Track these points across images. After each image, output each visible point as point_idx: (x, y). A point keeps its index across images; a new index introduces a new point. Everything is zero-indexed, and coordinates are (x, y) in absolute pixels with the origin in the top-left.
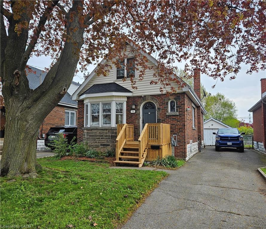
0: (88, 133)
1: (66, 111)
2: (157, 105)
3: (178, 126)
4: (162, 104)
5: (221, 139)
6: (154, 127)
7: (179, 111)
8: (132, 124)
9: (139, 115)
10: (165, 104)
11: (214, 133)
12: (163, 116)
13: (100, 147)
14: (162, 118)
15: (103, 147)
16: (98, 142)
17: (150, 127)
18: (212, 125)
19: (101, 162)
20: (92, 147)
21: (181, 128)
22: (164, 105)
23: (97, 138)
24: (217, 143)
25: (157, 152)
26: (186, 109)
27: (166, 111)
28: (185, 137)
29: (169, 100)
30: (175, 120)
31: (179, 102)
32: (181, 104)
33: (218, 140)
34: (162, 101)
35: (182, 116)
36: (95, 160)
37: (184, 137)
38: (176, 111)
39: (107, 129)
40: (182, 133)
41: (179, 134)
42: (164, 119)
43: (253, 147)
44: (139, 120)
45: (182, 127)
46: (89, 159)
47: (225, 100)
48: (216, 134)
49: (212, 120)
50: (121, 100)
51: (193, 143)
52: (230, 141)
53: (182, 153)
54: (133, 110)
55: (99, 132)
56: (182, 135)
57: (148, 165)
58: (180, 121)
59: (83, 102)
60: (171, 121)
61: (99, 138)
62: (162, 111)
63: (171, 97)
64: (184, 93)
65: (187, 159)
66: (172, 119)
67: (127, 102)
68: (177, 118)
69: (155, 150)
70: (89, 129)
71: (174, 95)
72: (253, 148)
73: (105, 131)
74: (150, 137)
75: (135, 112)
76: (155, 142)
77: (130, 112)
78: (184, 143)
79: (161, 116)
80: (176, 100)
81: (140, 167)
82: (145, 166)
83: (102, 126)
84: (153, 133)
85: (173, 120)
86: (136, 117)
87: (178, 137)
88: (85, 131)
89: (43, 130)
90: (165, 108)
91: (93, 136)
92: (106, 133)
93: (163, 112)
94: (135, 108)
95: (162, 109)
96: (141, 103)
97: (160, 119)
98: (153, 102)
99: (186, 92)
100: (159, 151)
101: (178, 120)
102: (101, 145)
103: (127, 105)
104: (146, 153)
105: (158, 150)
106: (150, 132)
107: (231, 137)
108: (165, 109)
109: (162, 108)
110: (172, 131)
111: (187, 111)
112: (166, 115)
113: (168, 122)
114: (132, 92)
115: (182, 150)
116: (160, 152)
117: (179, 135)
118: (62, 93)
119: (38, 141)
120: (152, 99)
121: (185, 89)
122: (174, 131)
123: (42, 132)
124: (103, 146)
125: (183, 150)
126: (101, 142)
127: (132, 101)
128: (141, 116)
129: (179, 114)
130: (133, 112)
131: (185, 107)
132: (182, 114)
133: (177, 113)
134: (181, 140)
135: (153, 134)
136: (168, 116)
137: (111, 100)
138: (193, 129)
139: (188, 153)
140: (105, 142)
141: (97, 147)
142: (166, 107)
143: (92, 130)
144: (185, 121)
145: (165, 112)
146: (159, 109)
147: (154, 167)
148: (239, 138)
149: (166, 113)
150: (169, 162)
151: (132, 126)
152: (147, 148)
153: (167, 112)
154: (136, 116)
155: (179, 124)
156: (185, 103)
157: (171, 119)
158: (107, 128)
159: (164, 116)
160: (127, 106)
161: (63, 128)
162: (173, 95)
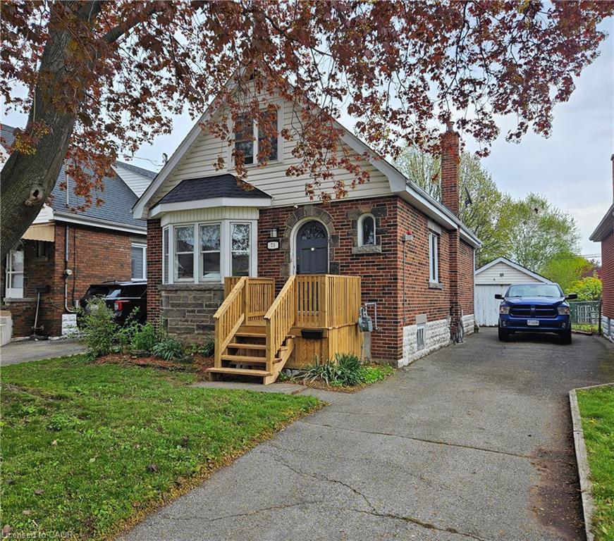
0: (167, 297)
1: (134, 245)
2: (329, 228)
3: (379, 279)
4: (342, 225)
5: (511, 311)
6: (310, 284)
7: (383, 244)
8: (271, 275)
9: (287, 255)
10: (349, 225)
11: (498, 297)
12: (343, 256)
13: (196, 332)
14: (341, 260)
15: (202, 332)
16: (191, 321)
17: (301, 284)
18: (502, 275)
19: (183, 370)
20: (178, 332)
21: (388, 286)
22: (346, 229)
23: (188, 311)
24: (502, 321)
25: (317, 346)
26: (402, 237)
27: (350, 242)
28: (396, 308)
29: (360, 214)
30: (372, 266)
31: (382, 219)
32: (388, 226)
33: (504, 313)
34: (342, 219)
35: (390, 254)
36: (169, 364)
37: (394, 308)
38: (375, 244)
39: (210, 290)
40: (390, 297)
41: (382, 301)
42: (346, 263)
43: (600, 329)
44: (287, 266)
45: (388, 283)
46: (159, 363)
47: (550, 211)
48: (503, 298)
49: (501, 262)
50: (245, 217)
51: (429, 321)
52: (533, 316)
53: (388, 347)
54: (274, 241)
55: (194, 297)
56: (388, 304)
57: (289, 380)
58: (385, 269)
59: (160, 223)
60: (363, 269)
61: (194, 311)
62: (341, 243)
63: (363, 209)
64: (396, 197)
65: (403, 362)
66: (367, 262)
67: (258, 223)
68: (378, 262)
69: (312, 341)
70: (171, 289)
71: (370, 201)
72: (600, 333)
73: (207, 295)
74: (302, 309)
75: (277, 247)
76: (313, 321)
77: (267, 247)
78: (394, 322)
79: (340, 256)
80: (375, 216)
81: (266, 384)
82: (281, 381)
83: (199, 282)
84: (308, 298)
85: (369, 266)
86: (282, 259)
87: (379, 308)
88: (163, 293)
89: (77, 291)
90: (348, 235)
91: (179, 305)
92: (210, 299)
93: (344, 246)
94: (278, 237)
95: (341, 239)
96: (292, 225)
97: (337, 264)
98: (320, 221)
99: (399, 193)
100: (321, 344)
101: (380, 265)
102: (199, 327)
103: (258, 229)
104: (289, 348)
105: (319, 341)
106: (302, 296)
107: (537, 306)
108: (348, 239)
109: (341, 236)
110: (365, 293)
111: (404, 242)
112: (351, 252)
113: (356, 269)
114: (271, 197)
115: (388, 340)
116: (323, 345)
117: (381, 304)
118: (29, 202)
119: (65, 316)
120: (318, 212)
121: (395, 188)
122: (369, 294)
123: (73, 295)
124: (202, 329)
125: (390, 340)
126: (197, 321)
127: (273, 220)
128: (291, 257)
129: (383, 251)
130: (273, 245)
131: (396, 232)
132: (391, 250)
133: (377, 247)
134: (387, 315)
135: (308, 301)
136: (357, 255)
137: (220, 217)
138: (430, 288)
139: (408, 347)
140: (207, 321)
141: (190, 331)
142: (351, 234)
143: (176, 291)
144: (397, 268)
145: (348, 246)
146: (334, 238)
147: (302, 384)
148: (559, 309)
149: (351, 249)
150: (339, 373)
151: (271, 282)
152: (293, 336)
153: (354, 246)
154: (280, 256)
155: (382, 276)
156: (396, 221)
157: (363, 262)
158: (211, 287)
159: (346, 256)
160: (260, 231)
161: (117, 287)
162: (369, 203)
